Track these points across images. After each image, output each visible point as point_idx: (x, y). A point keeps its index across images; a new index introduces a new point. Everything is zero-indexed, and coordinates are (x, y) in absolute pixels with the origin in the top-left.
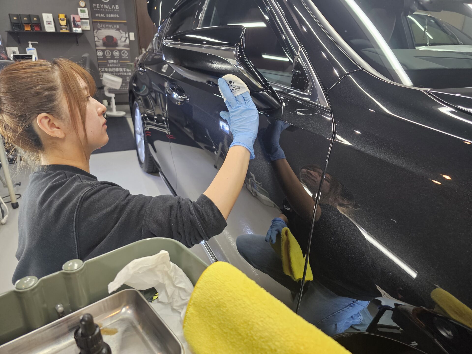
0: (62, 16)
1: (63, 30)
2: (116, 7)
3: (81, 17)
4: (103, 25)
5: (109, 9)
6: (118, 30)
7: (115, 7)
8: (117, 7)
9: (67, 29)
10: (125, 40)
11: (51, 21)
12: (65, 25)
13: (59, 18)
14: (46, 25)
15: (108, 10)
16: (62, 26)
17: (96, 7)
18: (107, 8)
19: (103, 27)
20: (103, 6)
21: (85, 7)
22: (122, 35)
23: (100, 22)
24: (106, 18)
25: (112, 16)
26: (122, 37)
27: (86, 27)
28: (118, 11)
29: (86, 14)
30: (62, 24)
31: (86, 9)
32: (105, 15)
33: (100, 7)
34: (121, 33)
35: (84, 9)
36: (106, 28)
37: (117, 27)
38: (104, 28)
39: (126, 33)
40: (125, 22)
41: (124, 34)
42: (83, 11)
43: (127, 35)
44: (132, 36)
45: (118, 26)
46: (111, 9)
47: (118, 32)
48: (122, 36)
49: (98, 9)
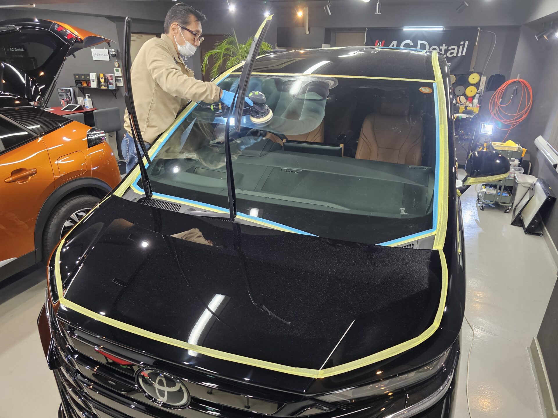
0: (102, 75)
1: (102, 86)
3: (116, 76)
9: (104, 86)
11: (94, 79)
12: (103, 82)
13: (100, 77)
14: (91, 82)
16: (102, 83)
21: (119, 67)
27: (120, 84)
29: (119, 73)
30: (102, 82)
31: (119, 69)
35: (118, 68)
42: (117, 71)
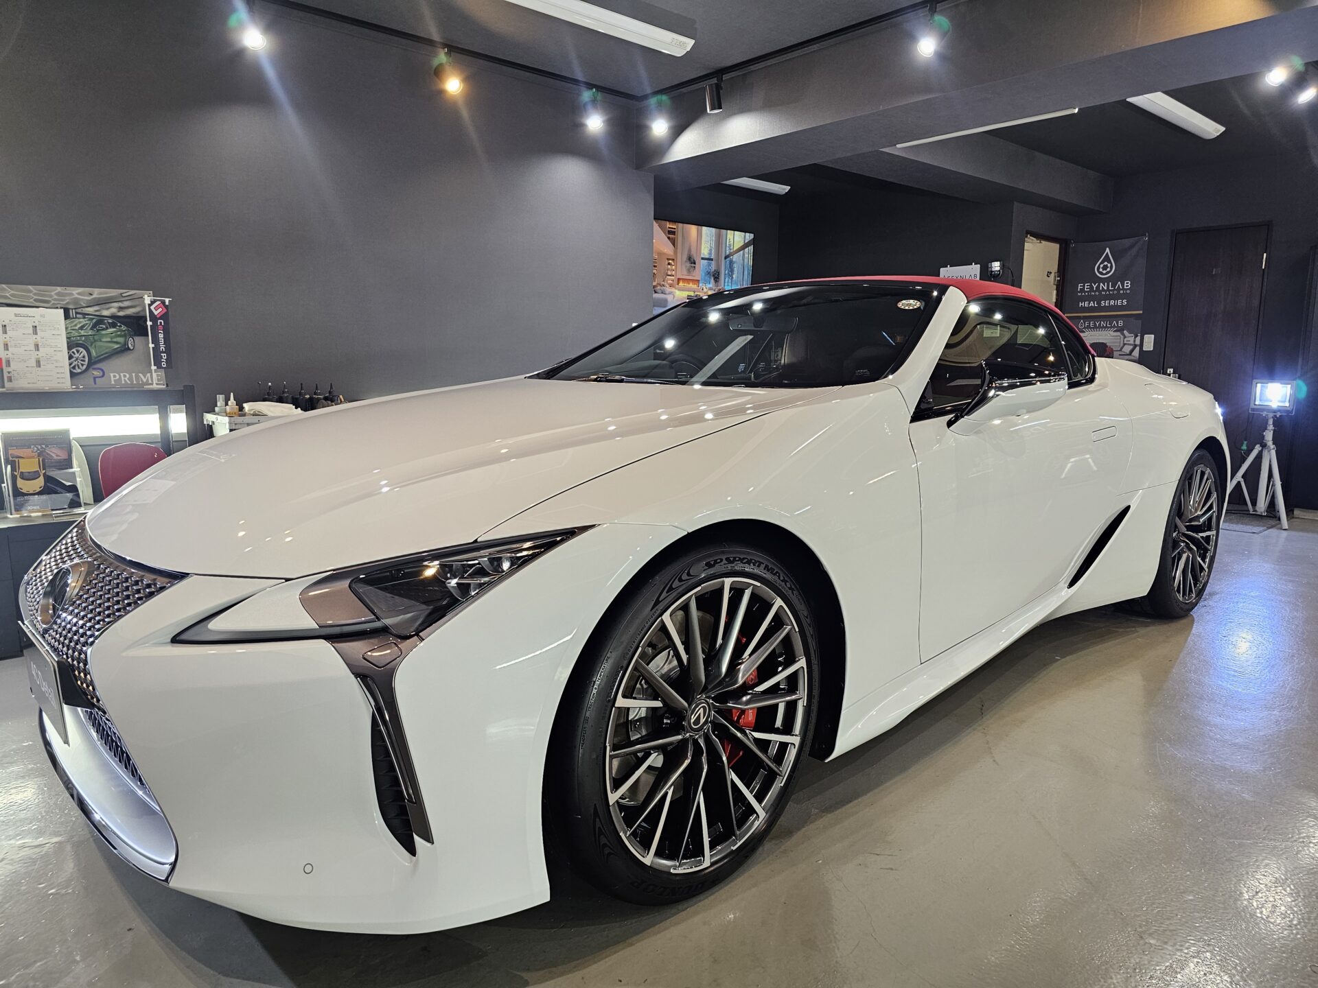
2: (1125, 285)
4: (1090, 324)
5: (1111, 290)
6: (1120, 330)
7: (1123, 285)
8: (1128, 284)
10: (1132, 351)
15: (1108, 293)
17: (1082, 290)
18: (1105, 288)
19: (1089, 327)
20: (1099, 285)
22: (1125, 339)
23: (1085, 318)
24: (1100, 309)
25: (1112, 302)
26: (1125, 344)
28: (1128, 292)
32: (1099, 303)
33: (1091, 287)
34: (1125, 337)
36: (1095, 327)
37: (1117, 323)
38: (1093, 328)
39: (1136, 336)
40: (1141, 312)
41: (1130, 339)
43: (1138, 339)
44: (1149, 342)
45: (1121, 323)
46: (1114, 290)
47: (1119, 334)
48: (1125, 342)
49: (1087, 291)
